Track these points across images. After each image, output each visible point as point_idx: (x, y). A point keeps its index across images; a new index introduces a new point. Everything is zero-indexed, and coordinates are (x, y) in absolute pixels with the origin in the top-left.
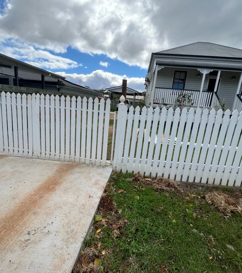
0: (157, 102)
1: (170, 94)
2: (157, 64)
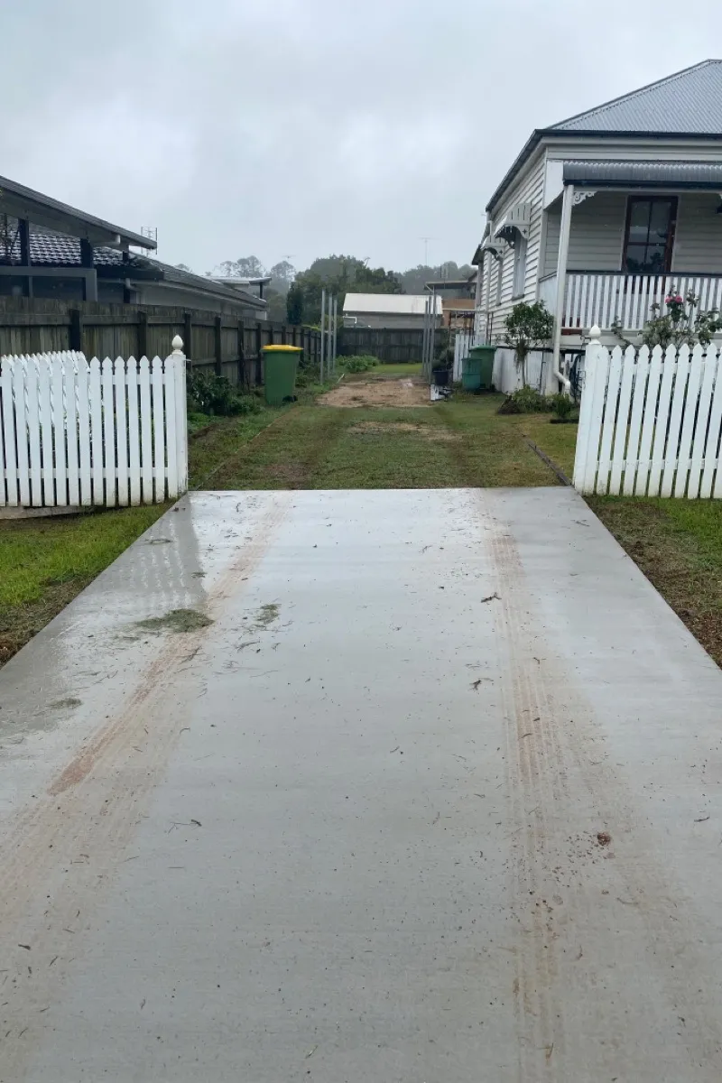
0: (574, 326)
1: (618, 292)
2: (567, 183)
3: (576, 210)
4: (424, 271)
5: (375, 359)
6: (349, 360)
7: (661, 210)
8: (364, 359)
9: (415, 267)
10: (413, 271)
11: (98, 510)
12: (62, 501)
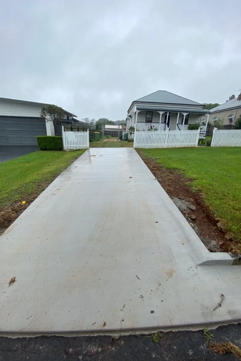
2: (137, 109)
3: (138, 113)
4: (119, 121)
5: (110, 136)
6: (106, 136)
7: (151, 113)
8: (109, 136)
9: (117, 120)
10: (117, 121)
11: (79, 150)
12: (74, 149)
